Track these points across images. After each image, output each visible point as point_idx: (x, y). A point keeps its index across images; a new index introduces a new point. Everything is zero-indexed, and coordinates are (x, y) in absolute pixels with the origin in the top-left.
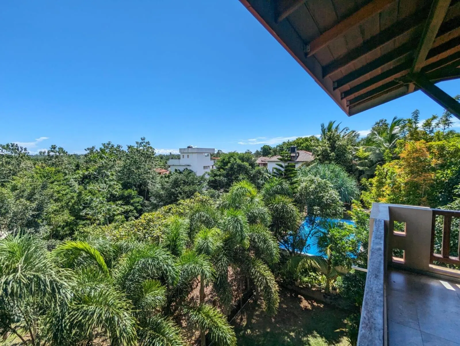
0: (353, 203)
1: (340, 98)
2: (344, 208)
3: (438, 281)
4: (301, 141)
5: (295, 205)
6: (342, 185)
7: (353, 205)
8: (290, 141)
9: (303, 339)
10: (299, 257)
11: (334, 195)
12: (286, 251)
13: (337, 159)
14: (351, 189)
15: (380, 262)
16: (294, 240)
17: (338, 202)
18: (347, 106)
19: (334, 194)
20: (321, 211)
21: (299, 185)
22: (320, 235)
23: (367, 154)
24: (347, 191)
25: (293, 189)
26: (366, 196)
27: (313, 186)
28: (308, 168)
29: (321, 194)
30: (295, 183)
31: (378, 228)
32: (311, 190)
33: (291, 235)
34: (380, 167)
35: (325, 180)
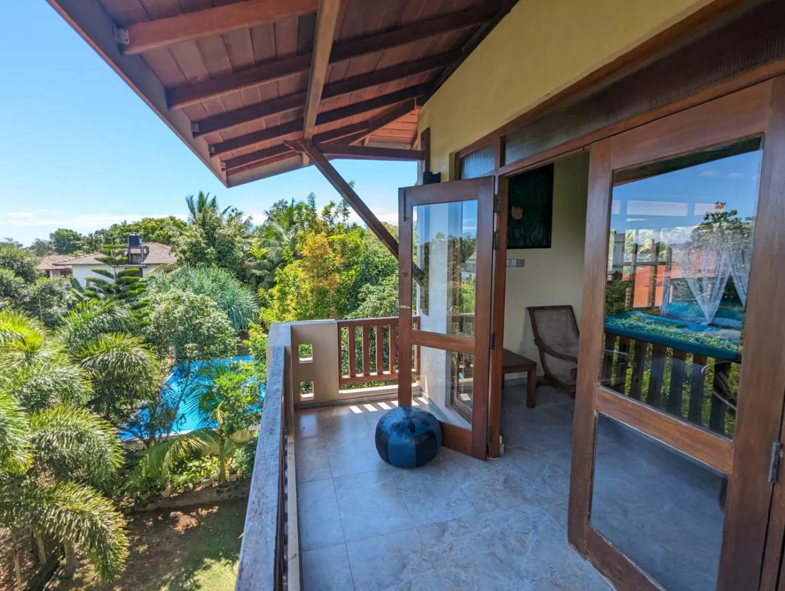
0: (252, 327)
1: (208, 153)
2: (238, 339)
3: (347, 407)
4: (154, 224)
5: (148, 349)
6: (233, 301)
7: (250, 331)
8: (128, 223)
9: (184, 586)
10: (165, 444)
11: (220, 320)
12: (135, 442)
13: (219, 257)
14: (247, 307)
15: (277, 409)
16: (152, 416)
17: (227, 329)
18: (223, 170)
19: (220, 317)
20: (201, 349)
21: (153, 309)
22: (202, 392)
23: (264, 251)
24: (242, 310)
25: (140, 318)
26: (267, 315)
27: (181, 308)
28: (169, 276)
29: (198, 321)
30: (144, 305)
31: (277, 359)
32: (177, 315)
33: (143, 408)
34: (280, 270)
35: (201, 295)
